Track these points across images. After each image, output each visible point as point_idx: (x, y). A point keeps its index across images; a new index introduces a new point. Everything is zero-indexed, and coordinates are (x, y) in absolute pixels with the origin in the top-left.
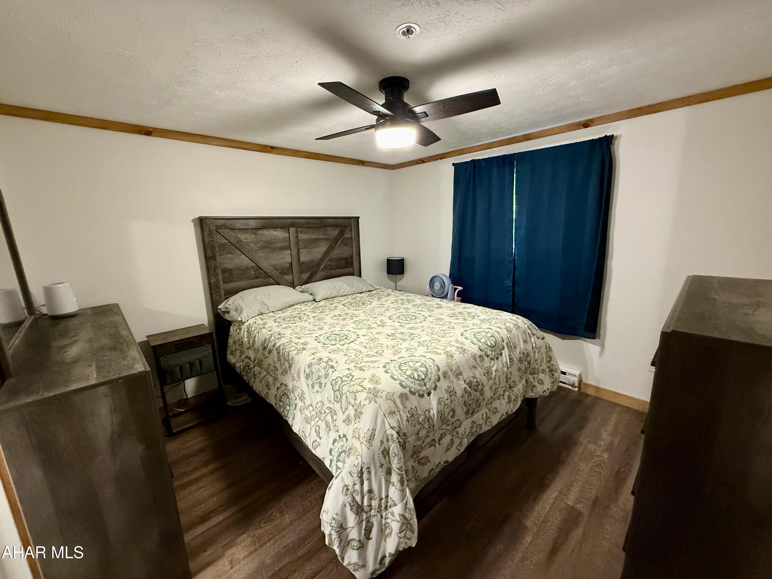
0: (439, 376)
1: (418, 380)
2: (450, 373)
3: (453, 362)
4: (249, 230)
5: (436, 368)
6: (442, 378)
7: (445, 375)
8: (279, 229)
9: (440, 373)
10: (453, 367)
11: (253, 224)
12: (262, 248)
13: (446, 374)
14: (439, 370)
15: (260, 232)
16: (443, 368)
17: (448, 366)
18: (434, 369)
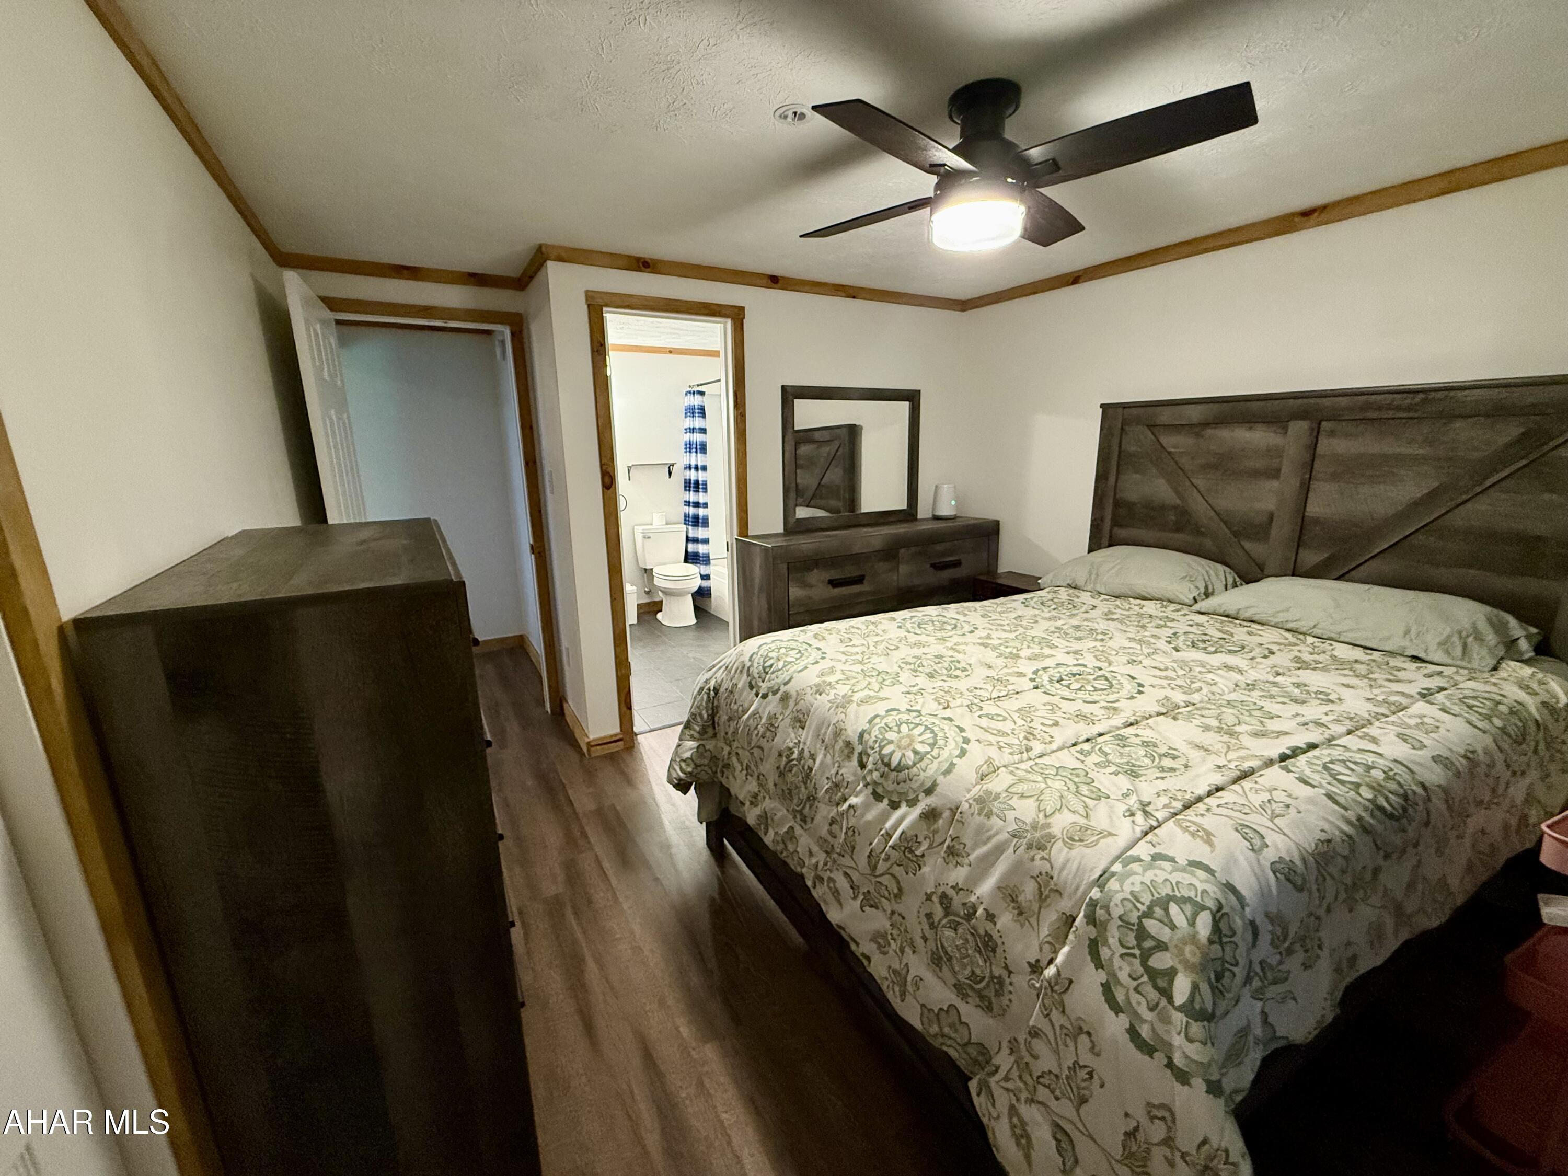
0: (778, 690)
1: (764, 668)
2: (791, 703)
3: (808, 698)
4: (1187, 428)
5: (787, 679)
6: (779, 695)
7: (785, 698)
8: (1260, 425)
9: (783, 689)
10: (802, 702)
11: (1194, 414)
12: (1208, 467)
13: (787, 698)
14: (786, 684)
15: (1209, 432)
16: (791, 688)
17: (798, 694)
18: (784, 676)
